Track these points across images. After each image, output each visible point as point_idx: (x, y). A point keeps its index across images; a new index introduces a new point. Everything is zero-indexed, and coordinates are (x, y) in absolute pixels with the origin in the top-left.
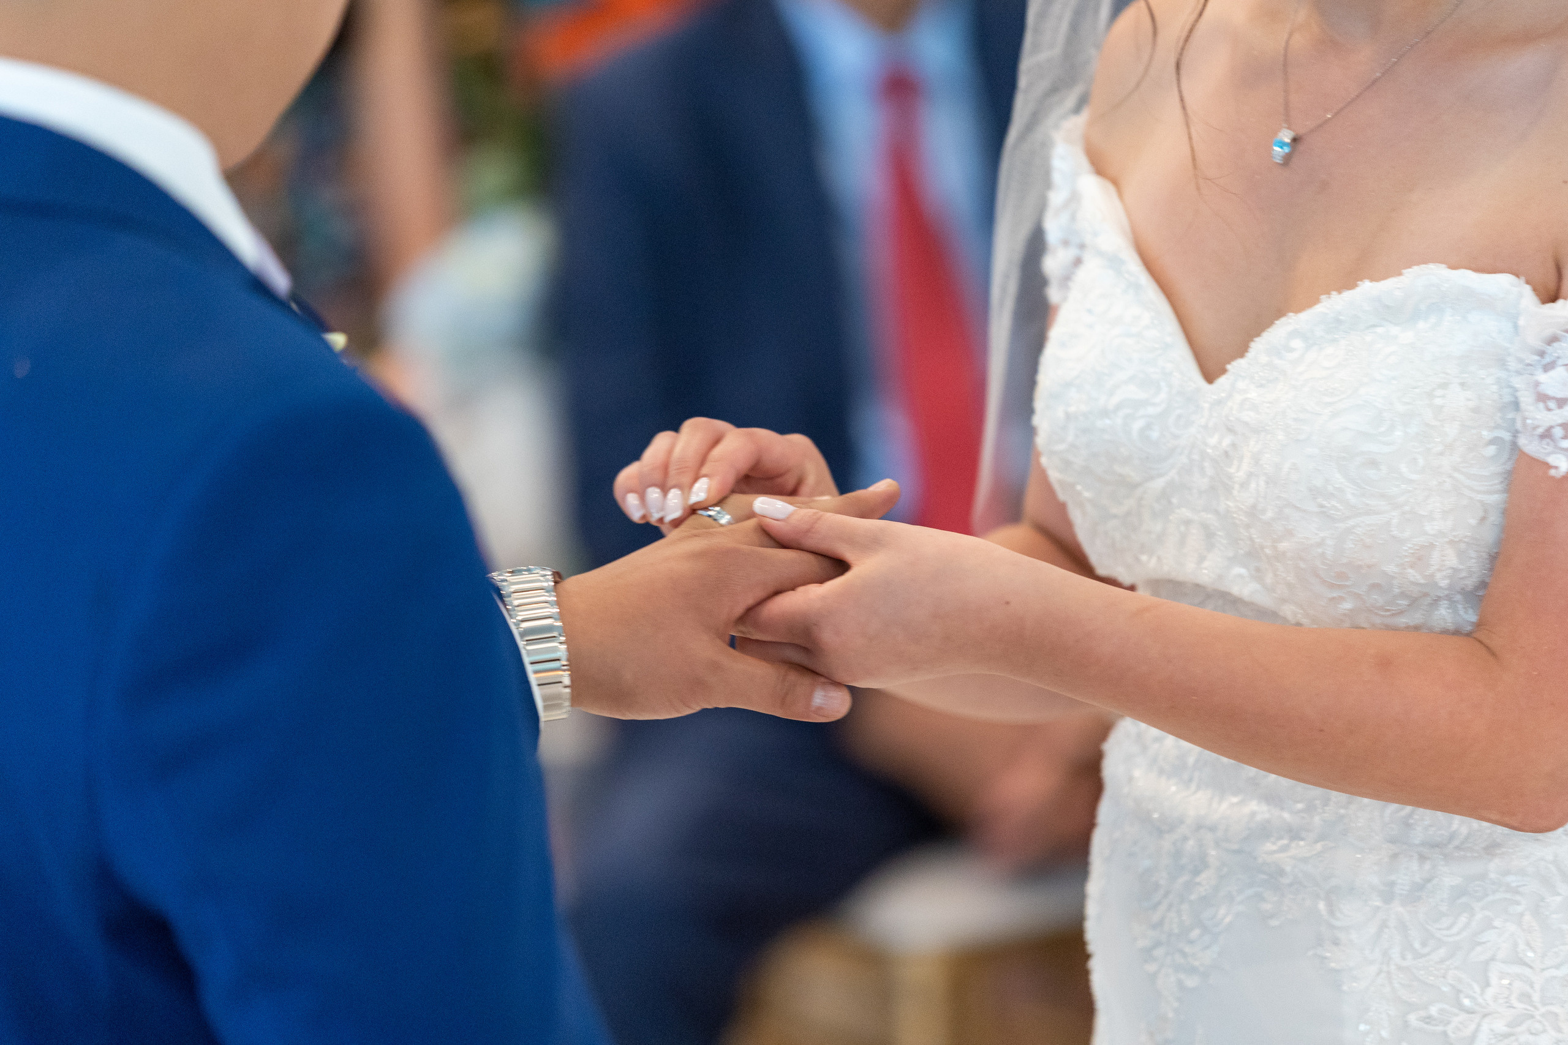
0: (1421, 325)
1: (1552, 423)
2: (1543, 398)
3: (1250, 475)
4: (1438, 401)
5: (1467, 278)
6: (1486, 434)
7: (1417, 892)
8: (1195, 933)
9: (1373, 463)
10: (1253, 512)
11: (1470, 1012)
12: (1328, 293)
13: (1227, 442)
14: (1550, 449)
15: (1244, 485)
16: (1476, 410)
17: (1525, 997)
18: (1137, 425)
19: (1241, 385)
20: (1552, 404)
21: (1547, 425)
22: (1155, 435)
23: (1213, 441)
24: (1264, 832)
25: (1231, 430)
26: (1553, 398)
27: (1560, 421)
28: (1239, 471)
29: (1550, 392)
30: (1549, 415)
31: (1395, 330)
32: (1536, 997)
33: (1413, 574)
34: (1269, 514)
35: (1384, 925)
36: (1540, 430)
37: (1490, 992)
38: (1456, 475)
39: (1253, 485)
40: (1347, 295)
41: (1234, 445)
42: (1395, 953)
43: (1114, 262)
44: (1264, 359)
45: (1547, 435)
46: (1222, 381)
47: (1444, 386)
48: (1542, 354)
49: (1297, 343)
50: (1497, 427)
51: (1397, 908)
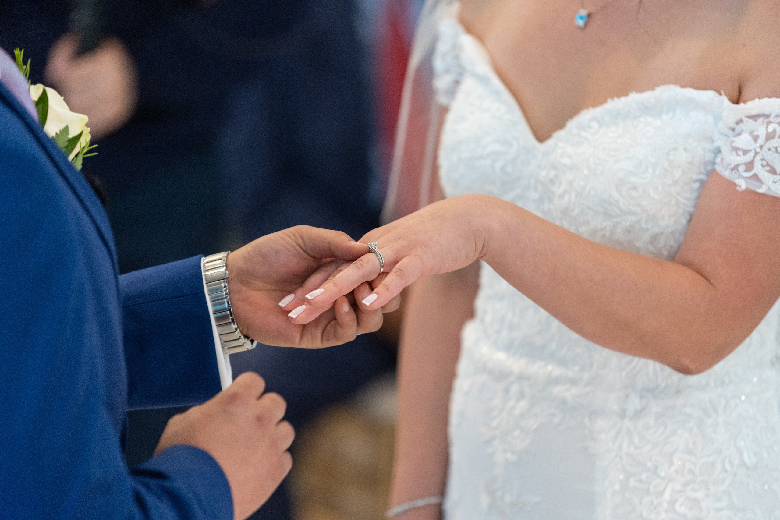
0: (664, 117)
1: (740, 162)
2: (736, 149)
3: (566, 192)
4: (671, 157)
5: (690, 93)
6: (695, 177)
7: (638, 414)
8: (516, 433)
9: (635, 188)
10: (565, 211)
11: (663, 478)
12: (612, 98)
13: (552, 174)
14: (737, 176)
15: (561, 196)
16: (691, 163)
17: (691, 472)
18: (499, 165)
19: (561, 144)
20: (740, 153)
21: (736, 163)
22: (509, 169)
23: (543, 173)
24: (556, 381)
25: (555, 168)
26: (742, 149)
27: (744, 162)
28: (558, 190)
29: (740, 146)
30: (738, 158)
31: (650, 119)
32: (697, 472)
33: (651, 248)
34: (576, 212)
35: (619, 432)
36: (732, 166)
37: (673, 469)
38: (678, 197)
39: (567, 198)
40: (623, 99)
41: (556, 176)
42: (625, 446)
43: (482, 79)
44: (575, 131)
45: (735, 168)
46: (550, 142)
47: (675, 149)
48: (733, 130)
49: (595, 124)
50: (701, 173)
51: (627, 423)
